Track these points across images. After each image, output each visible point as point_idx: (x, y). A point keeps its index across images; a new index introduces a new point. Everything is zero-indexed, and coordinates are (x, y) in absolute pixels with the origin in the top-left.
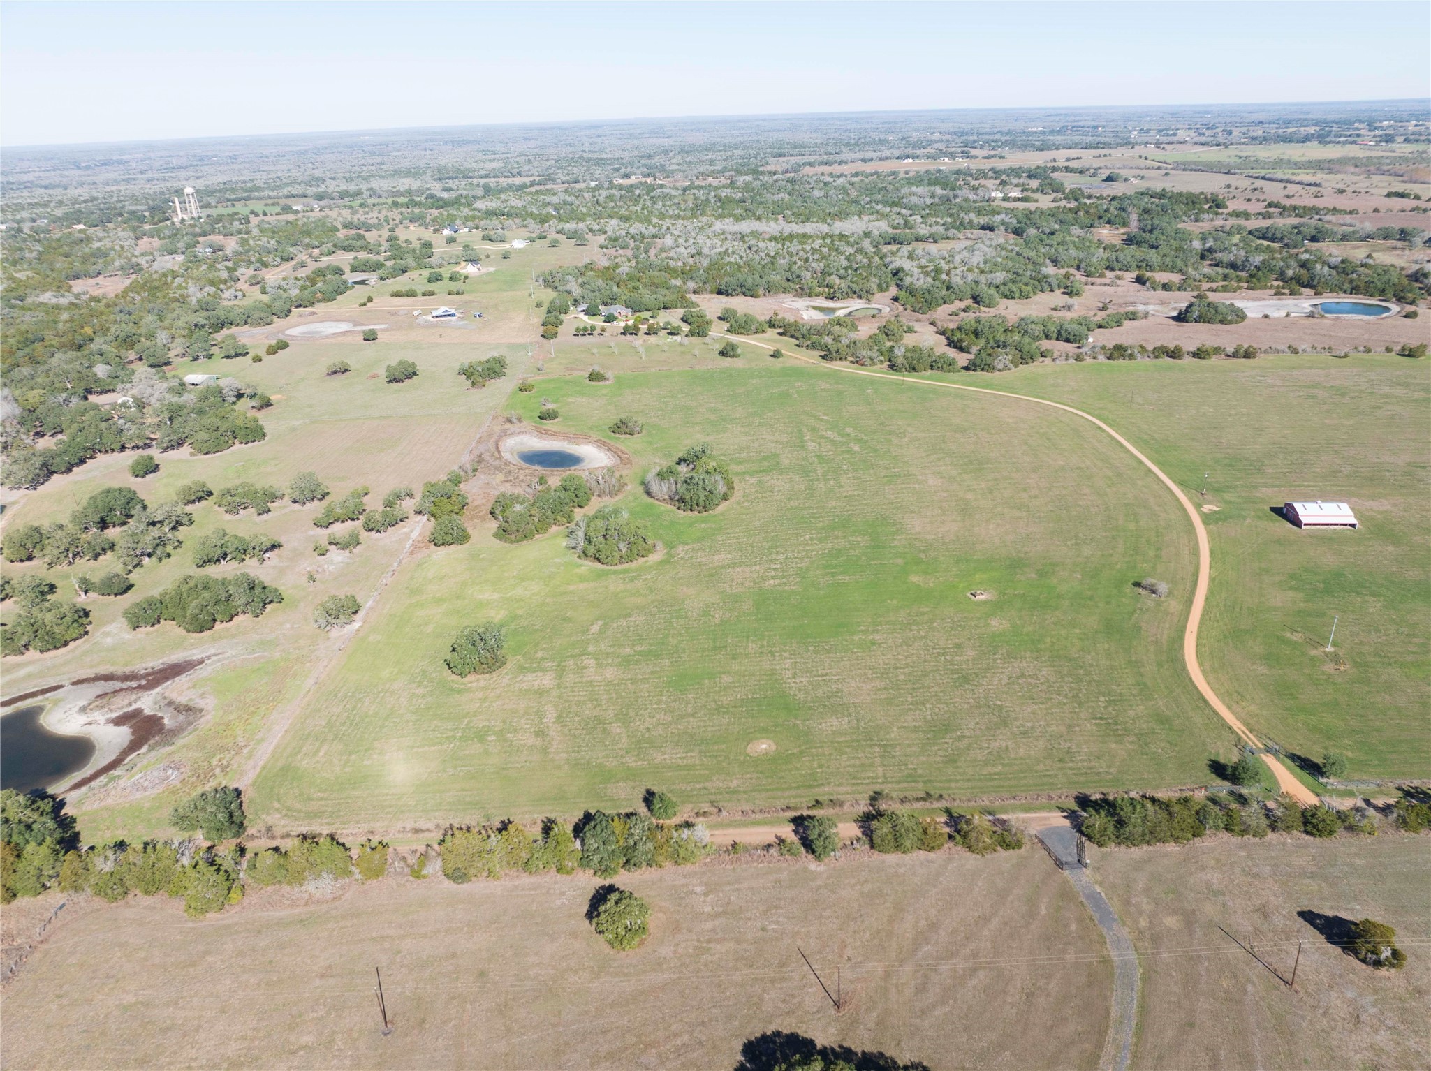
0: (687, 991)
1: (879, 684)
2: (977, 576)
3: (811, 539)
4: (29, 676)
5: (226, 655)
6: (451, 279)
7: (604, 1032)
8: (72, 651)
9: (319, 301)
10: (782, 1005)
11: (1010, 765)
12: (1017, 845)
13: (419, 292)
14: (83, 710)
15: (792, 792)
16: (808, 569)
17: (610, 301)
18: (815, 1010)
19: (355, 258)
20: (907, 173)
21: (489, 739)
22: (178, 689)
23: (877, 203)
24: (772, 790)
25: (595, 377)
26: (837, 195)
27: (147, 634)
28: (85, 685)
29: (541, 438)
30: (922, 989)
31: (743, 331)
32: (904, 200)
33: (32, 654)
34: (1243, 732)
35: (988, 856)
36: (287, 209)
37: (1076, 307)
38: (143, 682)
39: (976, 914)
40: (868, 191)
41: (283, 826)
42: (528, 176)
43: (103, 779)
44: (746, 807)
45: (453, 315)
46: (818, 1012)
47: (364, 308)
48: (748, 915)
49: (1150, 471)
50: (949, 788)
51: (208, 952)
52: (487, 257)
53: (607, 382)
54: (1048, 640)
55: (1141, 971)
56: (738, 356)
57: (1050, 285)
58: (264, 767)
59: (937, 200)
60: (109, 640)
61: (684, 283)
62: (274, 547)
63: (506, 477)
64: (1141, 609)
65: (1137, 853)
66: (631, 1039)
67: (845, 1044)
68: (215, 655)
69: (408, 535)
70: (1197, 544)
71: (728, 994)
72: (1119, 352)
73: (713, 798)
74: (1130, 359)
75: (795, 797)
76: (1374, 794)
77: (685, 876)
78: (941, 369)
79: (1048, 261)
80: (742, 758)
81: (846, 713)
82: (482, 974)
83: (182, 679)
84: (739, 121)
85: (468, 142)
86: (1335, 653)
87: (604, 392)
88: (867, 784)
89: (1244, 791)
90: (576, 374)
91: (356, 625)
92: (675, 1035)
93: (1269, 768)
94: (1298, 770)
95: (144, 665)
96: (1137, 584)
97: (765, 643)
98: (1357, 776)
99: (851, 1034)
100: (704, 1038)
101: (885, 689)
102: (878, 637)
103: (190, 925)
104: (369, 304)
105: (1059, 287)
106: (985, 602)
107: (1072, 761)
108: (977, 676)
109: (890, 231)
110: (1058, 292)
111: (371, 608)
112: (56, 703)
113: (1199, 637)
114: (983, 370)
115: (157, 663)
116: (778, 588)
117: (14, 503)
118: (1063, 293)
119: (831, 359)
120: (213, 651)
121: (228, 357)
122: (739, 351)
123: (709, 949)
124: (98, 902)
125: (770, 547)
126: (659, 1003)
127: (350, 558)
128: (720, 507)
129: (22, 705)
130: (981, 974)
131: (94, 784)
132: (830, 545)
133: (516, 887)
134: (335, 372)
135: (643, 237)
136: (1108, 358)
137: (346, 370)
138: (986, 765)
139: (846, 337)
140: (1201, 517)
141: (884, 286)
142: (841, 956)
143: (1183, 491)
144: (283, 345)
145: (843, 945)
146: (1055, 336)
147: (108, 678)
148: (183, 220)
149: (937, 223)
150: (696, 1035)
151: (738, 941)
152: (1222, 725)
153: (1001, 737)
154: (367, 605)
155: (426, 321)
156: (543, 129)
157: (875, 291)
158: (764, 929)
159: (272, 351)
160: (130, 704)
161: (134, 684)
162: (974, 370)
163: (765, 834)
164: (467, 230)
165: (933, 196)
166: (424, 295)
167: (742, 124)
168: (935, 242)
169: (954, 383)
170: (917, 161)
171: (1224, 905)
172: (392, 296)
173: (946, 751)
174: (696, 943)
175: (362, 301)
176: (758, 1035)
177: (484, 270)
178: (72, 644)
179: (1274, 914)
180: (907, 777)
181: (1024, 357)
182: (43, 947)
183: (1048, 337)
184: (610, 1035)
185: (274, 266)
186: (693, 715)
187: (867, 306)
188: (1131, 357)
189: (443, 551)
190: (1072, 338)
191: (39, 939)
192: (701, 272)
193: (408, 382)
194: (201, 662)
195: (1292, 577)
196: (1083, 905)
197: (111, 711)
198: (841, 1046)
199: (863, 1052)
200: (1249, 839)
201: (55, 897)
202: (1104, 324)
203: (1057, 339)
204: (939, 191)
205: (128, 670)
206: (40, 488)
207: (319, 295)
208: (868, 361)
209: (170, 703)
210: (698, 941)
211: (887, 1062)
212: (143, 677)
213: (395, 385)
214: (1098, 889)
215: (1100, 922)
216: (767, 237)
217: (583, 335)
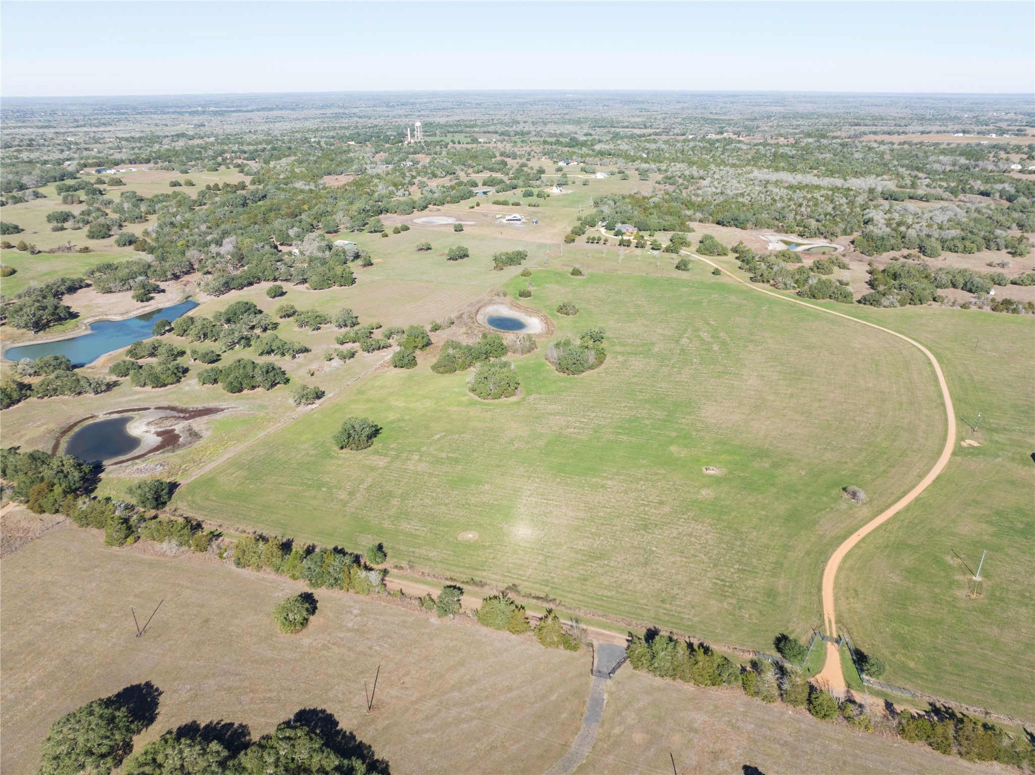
0: (297, 668)
1: (581, 515)
2: (722, 456)
3: (625, 407)
4: (139, 400)
5: (238, 409)
6: (538, 196)
7: (236, 675)
8: (166, 390)
9: (448, 203)
10: (340, 696)
11: (623, 594)
12: (575, 648)
13: (511, 202)
14: (149, 424)
15: (462, 570)
16: (604, 427)
17: (627, 221)
18: (356, 706)
19: (491, 176)
20: (948, 144)
21: (323, 489)
22: (197, 424)
23: (903, 166)
24: (451, 565)
25: (576, 272)
26: (873, 158)
27: (208, 388)
28: (160, 410)
29: (510, 309)
30: (427, 718)
31: (707, 252)
32: (928, 166)
33: (148, 388)
34: (830, 621)
35: (549, 649)
36: (475, 141)
37: (1010, 265)
38: (188, 415)
39: (507, 684)
40: (900, 157)
41: (184, 510)
42: (656, 128)
43: (130, 463)
44: (426, 571)
45: (519, 220)
46: (357, 708)
47: (472, 210)
48: (369, 636)
49: (943, 404)
50: (564, 597)
51: (98, 566)
52: (574, 183)
53: (582, 277)
54: (733, 514)
55: (584, 762)
56: (688, 270)
57: (997, 244)
58: (201, 476)
59: (957, 168)
60: (187, 388)
61: (694, 214)
62: (306, 350)
63: (467, 330)
64: (832, 508)
65: (658, 681)
66: (246, 684)
67: (355, 733)
68: (232, 408)
69: (383, 357)
70: (929, 470)
71: (317, 678)
72: (1007, 305)
73: (412, 559)
74: (1013, 313)
75: (461, 573)
76: (902, 701)
77: (355, 601)
78: (837, 299)
79: (1014, 225)
80: (451, 540)
81: (541, 528)
82: (207, 621)
83: (205, 418)
84: (849, 97)
85: (637, 102)
86: (980, 583)
87: (574, 283)
88: (514, 578)
89: (788, 665)
90: (565, 268)
91: (314, 406)
92: (270, 691)
93: (826, 654)
94: (851, 663)
95: (194, 406)
96: (844, 489)
97: (531, 470)
98: (901, 683)
99: (363, 728)
100: (283, 698)
101: (583, 519)
102: (610, 483)
103: (102, 550)
104: (476, 208)
105: (1006, 247)
106: (710, 476)
107: (671, 604)
108: (656, 527)
109: (896, 189)
110: (1004, 251)
111: (330, 398)
112: (141, 417)
113: (863, 540)
114: (871, 304)
115: (200, 406)
116: (573, 436)
117: (204, 303)
118: (1009, 253)
119: (755, 281)
120: (233, 405)
121: (371, 232)
122: (690, 266)
123: (330, 648)
124: (75, 526)
125: (592, 407)
126: (277, 670)
127: (341, 365)
128: (584, 374)
129: (126, 415)
130: (475, 722)
131: (124, 464)
132: (633, 413)
133: (264, 578)
134: (422, 249)
135: (693, 178)
136: (993, 310)
137: (429, 249)
138: (605, 589)
139: (778, 265)
140: (955, 447)
141: (849, 231)
142: (400, 680)
143: (957, 425)
144: (406, 228)
145: (407, 674)
146: (962, 285)
147: (173, 409)
148: (410, 143)
149: (941, 186)
150: (280, 694)
151: (350, 649)
152: (818, 611)
153: (634, 573)
154: (328, 395)
155: (501, 222)
156: (695, 95)
157: (839, 234)
158: (370, 648)
159: (397, 231)
160: (171, 426)
161: (182, 415)
162: (865, 304)
163: (421, 590)
164: (576, 163)
165: (954, 165)
166: (513, 205)
167: (850, 99)
168: (927, 201)
169: (839, 311)
170: (967, 135)
171: (690, 740)
172: (493, 203)
173: (586, 571)
174: (326, 642)
175: (472, 205)
176: (312, 708)
177: (564, 192)
178: (169, 386)
179: (724, 759)
180: (544, 581)
181: (915, 299)
182: (37, 540)
183: (954, 286)
184: (238, 678)
185: (441, 177)
186: (446, 505)
187: (829, 245)
188: (1015, 311)
189: (398, 370)
190: (974, 289)
191: (37, 536)
192: (712, 206)
193: (460, 261)
194: (222, 410)
195: (998, 513)
196: (584, 704)
197: (160, 427)
198: (351, 733)
199: (361, 742)
200: (758, 701)
201: (60, 517)
202: (1019, 281)
203: (962, 289)
204: (963, 161)
205: (184, 406)
206: (222, 297)
207: (449, 199)
208: (781, 286)
209: (190, 429)
210: (329, 642)
211: (369, 753)
212: (189, 412)
213: (451, 261)
214: (606, 696)
215: (586, 719)
216: (786, 185)
217: (592, 243)
